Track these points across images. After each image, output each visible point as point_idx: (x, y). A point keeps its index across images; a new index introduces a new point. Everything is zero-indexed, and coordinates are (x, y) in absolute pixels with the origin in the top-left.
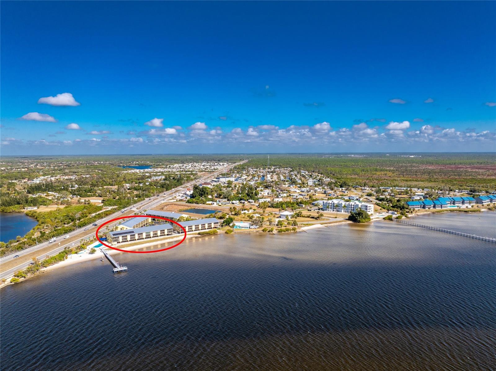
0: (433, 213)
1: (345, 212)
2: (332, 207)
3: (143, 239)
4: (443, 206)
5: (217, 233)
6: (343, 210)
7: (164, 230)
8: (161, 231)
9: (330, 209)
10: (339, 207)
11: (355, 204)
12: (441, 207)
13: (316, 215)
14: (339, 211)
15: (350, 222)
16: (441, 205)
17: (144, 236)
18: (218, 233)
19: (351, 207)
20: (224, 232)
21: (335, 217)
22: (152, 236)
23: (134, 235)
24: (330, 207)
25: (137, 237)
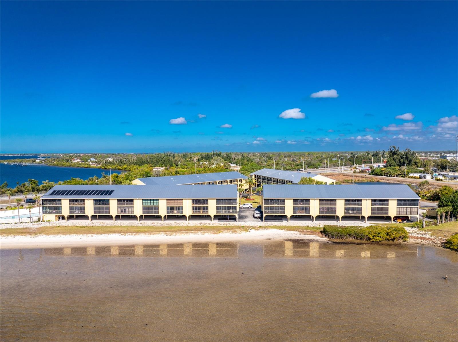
3: (134, 217)
5: (405, 238)
7: (206, 201)
8: (195, 201)
17: (138, 208)
18: (410, 241)
20: (439, 240)
22: (163, 212)
23: (106, 202)
25: (114, 208)
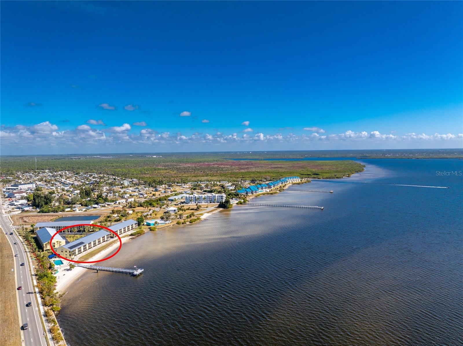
0: (256, 197)
1: (205, 203)
2: (194, 200)
4: (257, 191)
6: (203, 202)
9: (192, 202)
10: (200, 200)
11: (213, 196)
12: (256, 192)
13: (195, 207)
14: (200, 203)
15: (221, 209)
16: (256, 191)
19: (210, 199)
21: (206, 207)
24: (192, 200)
